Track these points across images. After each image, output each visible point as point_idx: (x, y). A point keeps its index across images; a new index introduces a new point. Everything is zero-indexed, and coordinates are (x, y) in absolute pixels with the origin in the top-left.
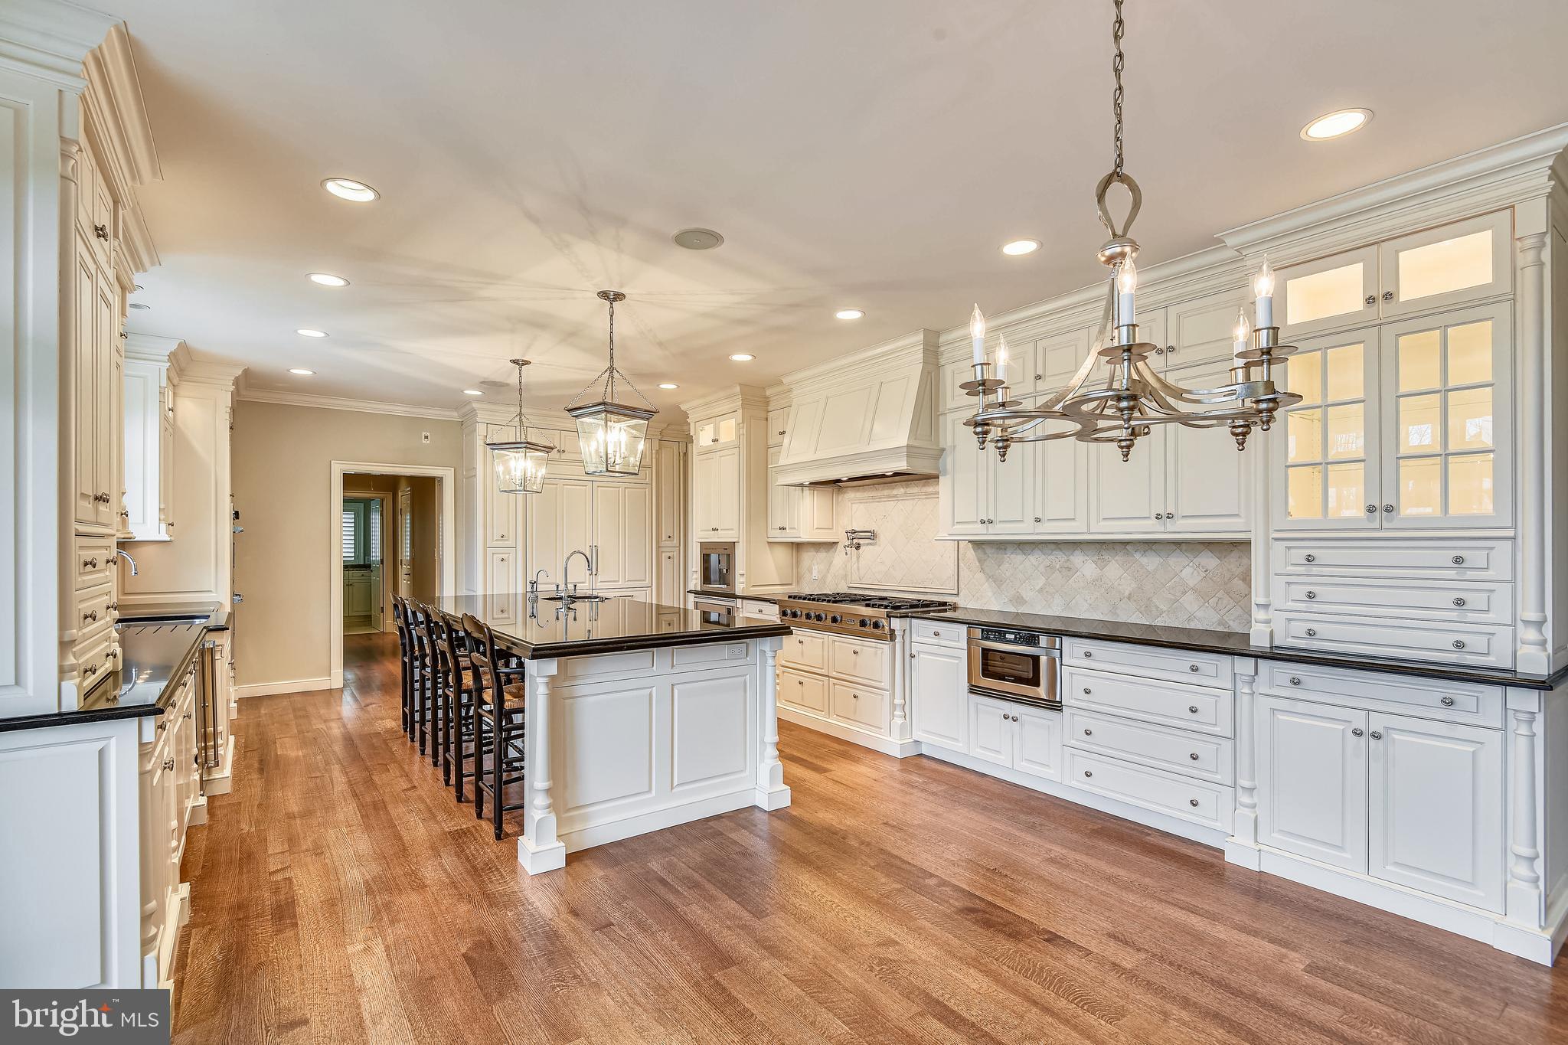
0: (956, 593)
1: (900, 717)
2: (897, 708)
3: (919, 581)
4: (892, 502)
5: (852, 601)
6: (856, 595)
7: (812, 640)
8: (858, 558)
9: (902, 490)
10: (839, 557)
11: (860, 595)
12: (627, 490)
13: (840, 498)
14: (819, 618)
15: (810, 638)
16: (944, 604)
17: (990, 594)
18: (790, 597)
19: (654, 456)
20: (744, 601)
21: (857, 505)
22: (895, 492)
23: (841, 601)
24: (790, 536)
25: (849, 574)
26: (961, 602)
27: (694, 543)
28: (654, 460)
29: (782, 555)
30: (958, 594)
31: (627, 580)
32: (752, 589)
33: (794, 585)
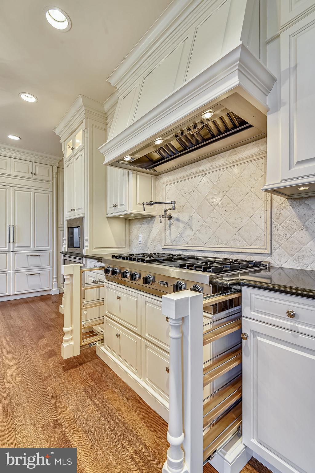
0: (269, 252)
3: (224, 243)
4: (199, 177)
5: (165, 260)
6: (168, 255)
7: (127, 298)
8: (170, 226)
9: (209, 165)
10: (157, 227)
11: (172, 255)
12: (36, 194)
13: (157, 183)
14: (133, 277)
15: (126, 296)
16: (259, 264)
18: (113, 256)
19: (54, 176)
20: (88, 259)
21: (169, 186)
22: (201, 168)
23: (154, 261)
24: (120, 211)
25: (164, 239)
26: (274, 261)
27: (65, 221)
28: (54, 179)
29: (118, 227)
30: (271, 254)
31: (36, 246)
32: (93, 250)
33: (127, 247)
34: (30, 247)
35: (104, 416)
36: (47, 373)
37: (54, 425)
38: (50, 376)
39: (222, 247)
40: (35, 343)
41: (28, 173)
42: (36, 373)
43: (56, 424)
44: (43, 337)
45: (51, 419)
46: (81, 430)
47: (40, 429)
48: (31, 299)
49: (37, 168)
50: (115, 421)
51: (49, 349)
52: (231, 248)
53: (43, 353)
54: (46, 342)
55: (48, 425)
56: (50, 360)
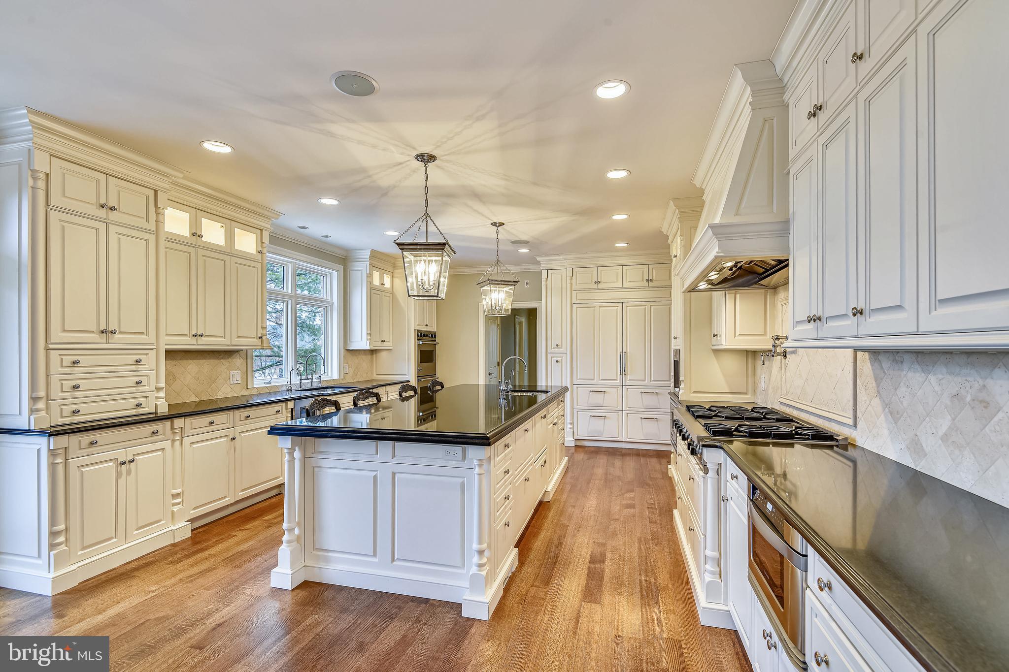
1: (713, 573)
2: (709, 562)
10: (775, 366)
12: (652, 307)
17: (886, 432)
25: (780, 386)
26: (858, 437)
27: (673, 351)
29: (733, 364)
30: (855, 426)
31: (652, 380)
32: (692, 395)
33: (750, 394)
34: (645, 380)
35: (640, 557)
36: (617, 517)
37: (602, 544)
38: (618, 520)
39: (822, 409)
40: (622, 493)
41: (643, 280)
42: (608, 514)
43: (604, 545)
44: (632, 491)
45: (601, 541)
46: (617, 555)
47: (591, 542)
48: (645, 452)
49: (654, 271)
50: (647, 563)
51: (631, 502)
52: (829, 412)
53: (624, 503)
54: (632, 496)
55: (598, 543)
56: (625, 510)
